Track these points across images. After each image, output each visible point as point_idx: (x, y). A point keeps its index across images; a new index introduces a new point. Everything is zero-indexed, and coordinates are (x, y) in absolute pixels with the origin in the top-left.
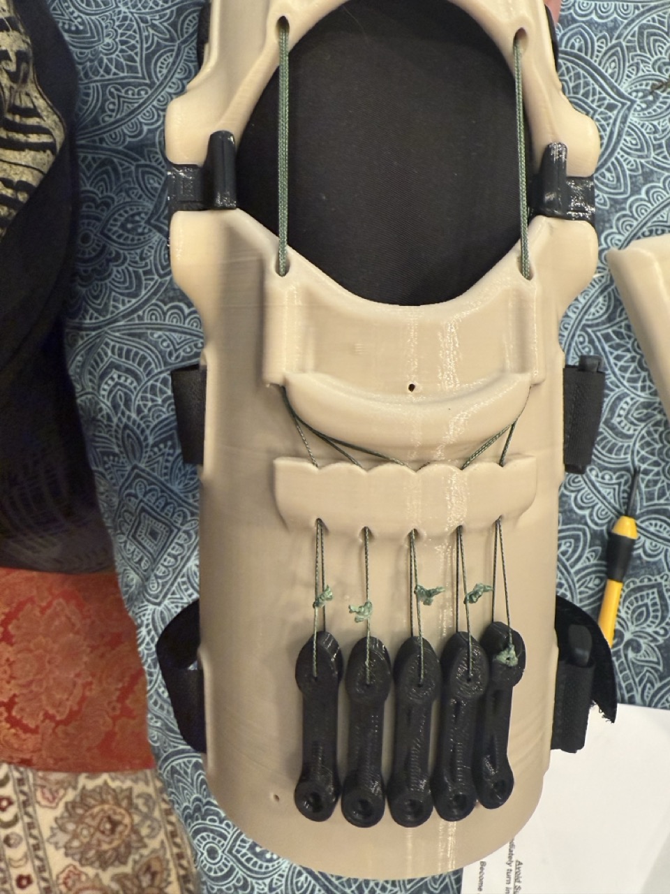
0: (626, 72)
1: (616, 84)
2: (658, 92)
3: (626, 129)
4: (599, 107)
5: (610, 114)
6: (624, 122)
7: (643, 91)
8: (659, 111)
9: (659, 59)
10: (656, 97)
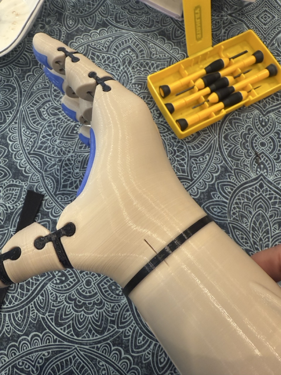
0: (246, 171)
1: (251, 179)
2: (260, 161)
3: (275, 184)
4: (259, 191)
5: (265, 188)
6: (271, 183)
7: (257, 167)
8: (270, 165)
9: (245, 154)
10: (262, 163)
